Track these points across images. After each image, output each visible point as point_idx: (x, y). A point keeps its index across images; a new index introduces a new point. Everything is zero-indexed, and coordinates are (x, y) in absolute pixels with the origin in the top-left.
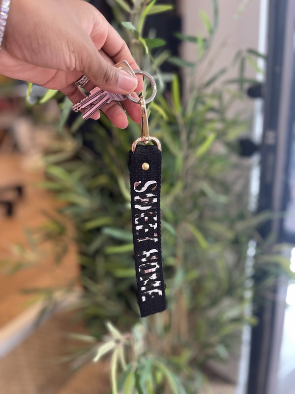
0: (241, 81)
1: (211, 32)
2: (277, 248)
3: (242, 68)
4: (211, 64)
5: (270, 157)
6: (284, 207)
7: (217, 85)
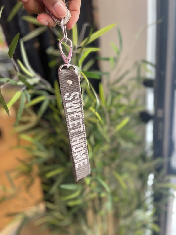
0: (138, 78)
1: (119, 53)
2: (167, 178)
3: (139, 71)
4: (119, 70)
5: (160, 125)
6: (170, 154)
7: (124, 81)
